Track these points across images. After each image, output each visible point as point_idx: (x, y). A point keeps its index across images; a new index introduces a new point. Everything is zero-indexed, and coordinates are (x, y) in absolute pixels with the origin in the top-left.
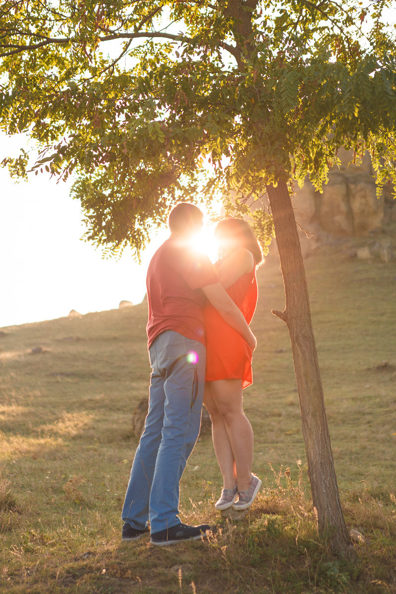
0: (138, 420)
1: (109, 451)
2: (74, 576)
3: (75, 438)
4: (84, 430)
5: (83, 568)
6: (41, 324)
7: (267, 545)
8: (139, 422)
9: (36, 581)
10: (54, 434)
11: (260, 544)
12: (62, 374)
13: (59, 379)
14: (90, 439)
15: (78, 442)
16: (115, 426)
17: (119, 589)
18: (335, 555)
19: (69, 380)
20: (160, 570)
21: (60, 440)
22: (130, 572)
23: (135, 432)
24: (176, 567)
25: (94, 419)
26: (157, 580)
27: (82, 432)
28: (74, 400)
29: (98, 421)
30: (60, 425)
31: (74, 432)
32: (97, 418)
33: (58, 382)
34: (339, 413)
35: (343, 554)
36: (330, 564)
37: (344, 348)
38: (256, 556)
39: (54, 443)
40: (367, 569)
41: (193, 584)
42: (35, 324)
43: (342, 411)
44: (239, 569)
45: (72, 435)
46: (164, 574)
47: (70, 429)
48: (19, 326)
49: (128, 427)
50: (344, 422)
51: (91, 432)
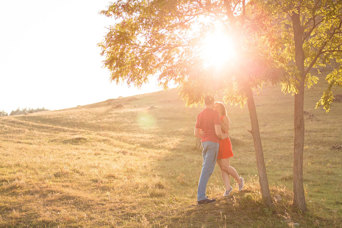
0: (198, 142)
1: (188, 156)
2: (190, 213)
3: (173, 150)
4: (176, 146)
5: (192, 210)
6: (153, 93)
7: (247, 203)
8: (199, 143)
9: (178, 215)
10: (163, 147)
11: (245, 203)
12: (163, 118)
13: (163, 120)
14: (179, 150)
15: (175, 151)
16: (189, 144)
17: (203, 216)
18: (268, 206)
19: (167, 121)
20: (215, 211)
21: (167, 151)
22: (206, 211)
23: (197, 147)
24: (220, 210)
25: (180, 140)
26: (214, 214)
27: (175, 147)
28: (170, 131)
29: (181, 141)
30: (166, 143)
31: (172, 147)
32: (181, 140)
33: (162, 122)
34: (282, 137)
35: (270, 206)
36: (266, 209)
37: (286, 104)
38: (243, 206)
39: (165, 152)
40: (277, 210)
41: (225, 216)
42: (149, 94)
43: (283, 136)
44: (238, 211)
45: (172, 148)
46: (216, 212)
47: (170, 145)
48: (143, 95)
49: (194, 145)
50: (284, 141)
51: (179, 147)
